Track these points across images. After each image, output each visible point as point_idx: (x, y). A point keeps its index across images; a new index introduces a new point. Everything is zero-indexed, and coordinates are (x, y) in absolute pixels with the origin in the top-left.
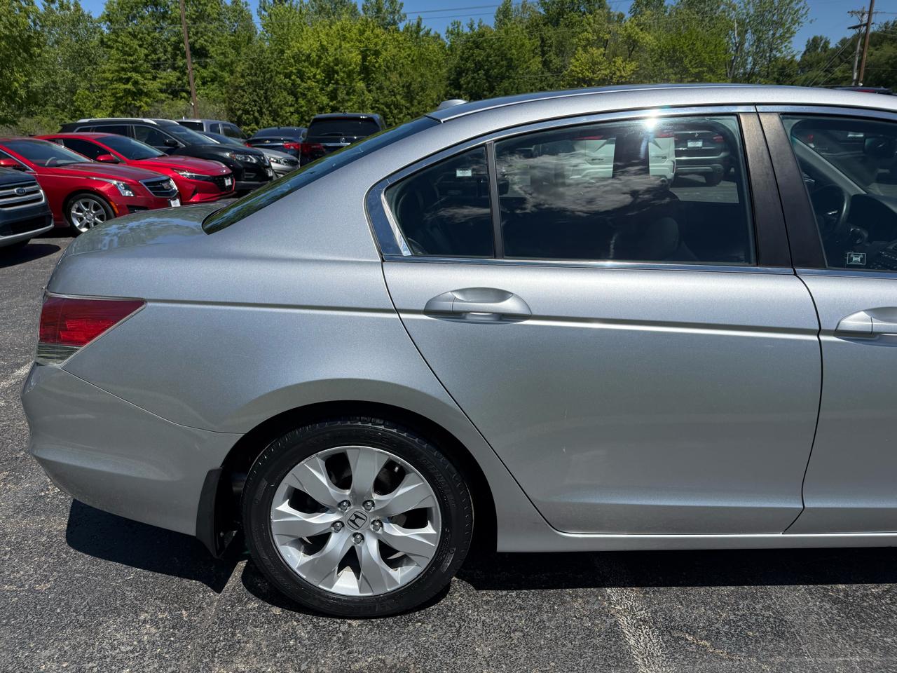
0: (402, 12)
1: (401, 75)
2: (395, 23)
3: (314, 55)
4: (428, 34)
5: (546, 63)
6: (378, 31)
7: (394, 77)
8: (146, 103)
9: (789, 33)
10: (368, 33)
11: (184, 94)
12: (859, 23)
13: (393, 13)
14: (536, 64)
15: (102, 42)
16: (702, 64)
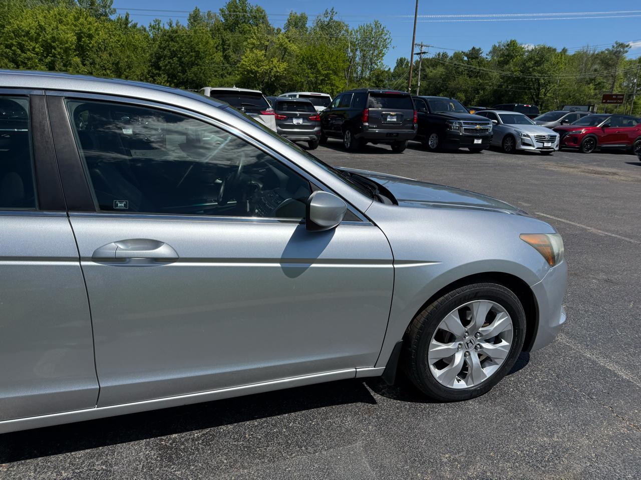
0: (112, 7)
1: (110, 55)
2: (106, 15)
3: (33, 32)
4: (135, 26)
5: (226, 57)
6: (90, 19)
7: (105, 56)
10: (81, 20)
12: (420, 52)
13: (104, 7)
14: (218, 57)
16: (329, 68)
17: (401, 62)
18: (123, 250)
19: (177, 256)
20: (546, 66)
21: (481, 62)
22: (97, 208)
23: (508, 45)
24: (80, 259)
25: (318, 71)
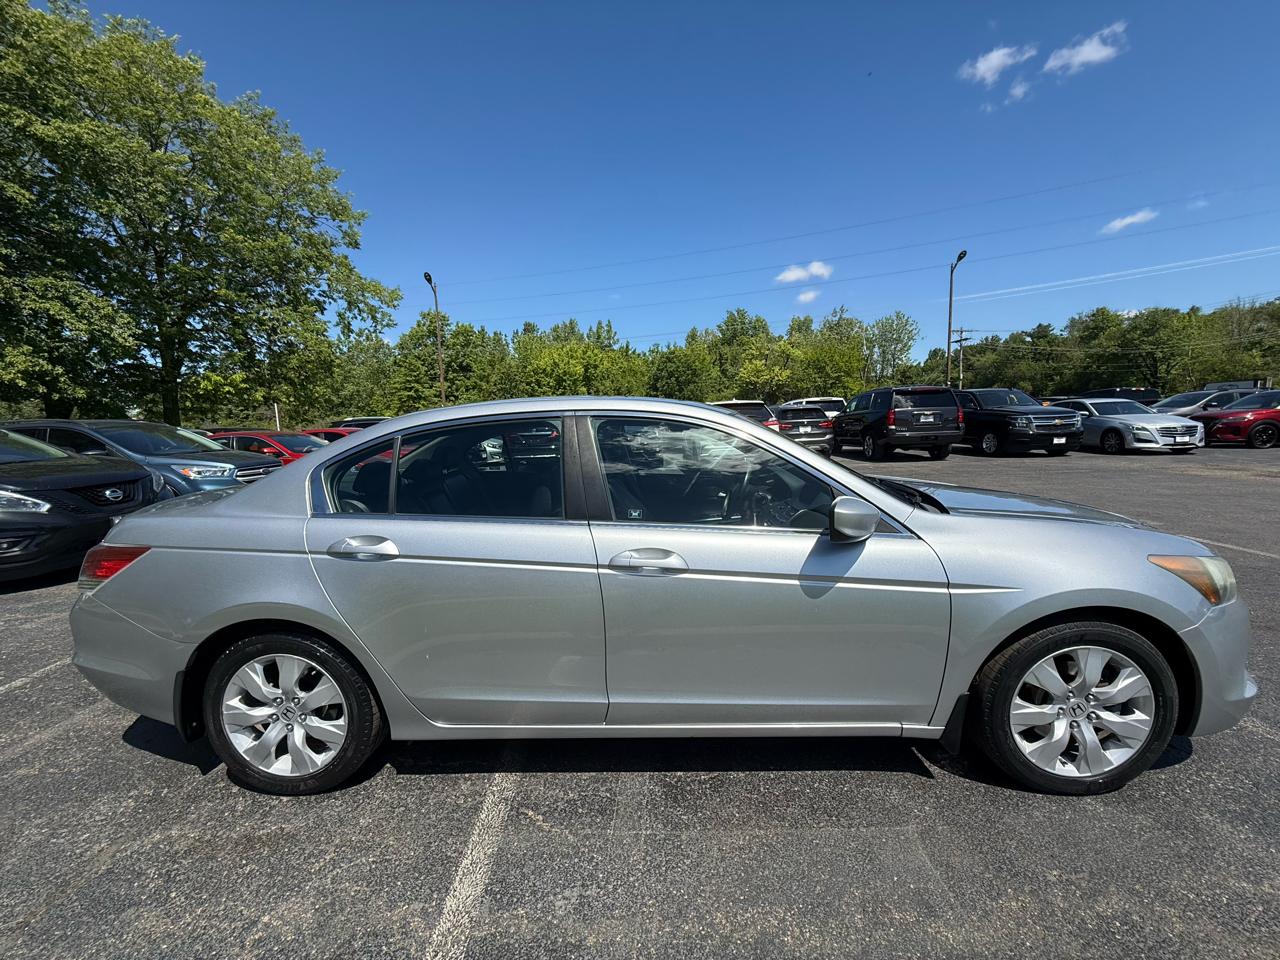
0: (616, 338)
1: (613, 382)
2: (610, 346)
3: (548, 369)
4: (634, 352)
5: (724, 372)
6: (596, 351)
7: (608, 383)
8: (423, 405)
9: (906, 348)
10: (589, 353)
11: (452, 398)
12: (960, 339)
13: (609, 339)
14: (715, 372)
15: (395, 363)
16: (840, 370)
17: (934, 354)
18: (637, 560)
19: (686, 567)
20: (1163, 334)
21: (1053, 341)
22: (614, 517)
23: (1093, 315)
24: (598, 566)
25: (828, 375)
